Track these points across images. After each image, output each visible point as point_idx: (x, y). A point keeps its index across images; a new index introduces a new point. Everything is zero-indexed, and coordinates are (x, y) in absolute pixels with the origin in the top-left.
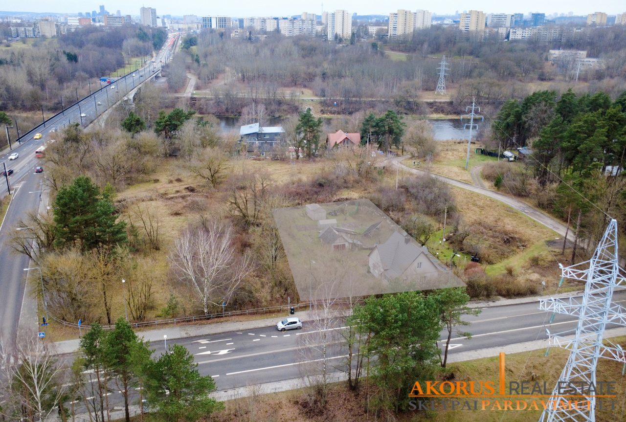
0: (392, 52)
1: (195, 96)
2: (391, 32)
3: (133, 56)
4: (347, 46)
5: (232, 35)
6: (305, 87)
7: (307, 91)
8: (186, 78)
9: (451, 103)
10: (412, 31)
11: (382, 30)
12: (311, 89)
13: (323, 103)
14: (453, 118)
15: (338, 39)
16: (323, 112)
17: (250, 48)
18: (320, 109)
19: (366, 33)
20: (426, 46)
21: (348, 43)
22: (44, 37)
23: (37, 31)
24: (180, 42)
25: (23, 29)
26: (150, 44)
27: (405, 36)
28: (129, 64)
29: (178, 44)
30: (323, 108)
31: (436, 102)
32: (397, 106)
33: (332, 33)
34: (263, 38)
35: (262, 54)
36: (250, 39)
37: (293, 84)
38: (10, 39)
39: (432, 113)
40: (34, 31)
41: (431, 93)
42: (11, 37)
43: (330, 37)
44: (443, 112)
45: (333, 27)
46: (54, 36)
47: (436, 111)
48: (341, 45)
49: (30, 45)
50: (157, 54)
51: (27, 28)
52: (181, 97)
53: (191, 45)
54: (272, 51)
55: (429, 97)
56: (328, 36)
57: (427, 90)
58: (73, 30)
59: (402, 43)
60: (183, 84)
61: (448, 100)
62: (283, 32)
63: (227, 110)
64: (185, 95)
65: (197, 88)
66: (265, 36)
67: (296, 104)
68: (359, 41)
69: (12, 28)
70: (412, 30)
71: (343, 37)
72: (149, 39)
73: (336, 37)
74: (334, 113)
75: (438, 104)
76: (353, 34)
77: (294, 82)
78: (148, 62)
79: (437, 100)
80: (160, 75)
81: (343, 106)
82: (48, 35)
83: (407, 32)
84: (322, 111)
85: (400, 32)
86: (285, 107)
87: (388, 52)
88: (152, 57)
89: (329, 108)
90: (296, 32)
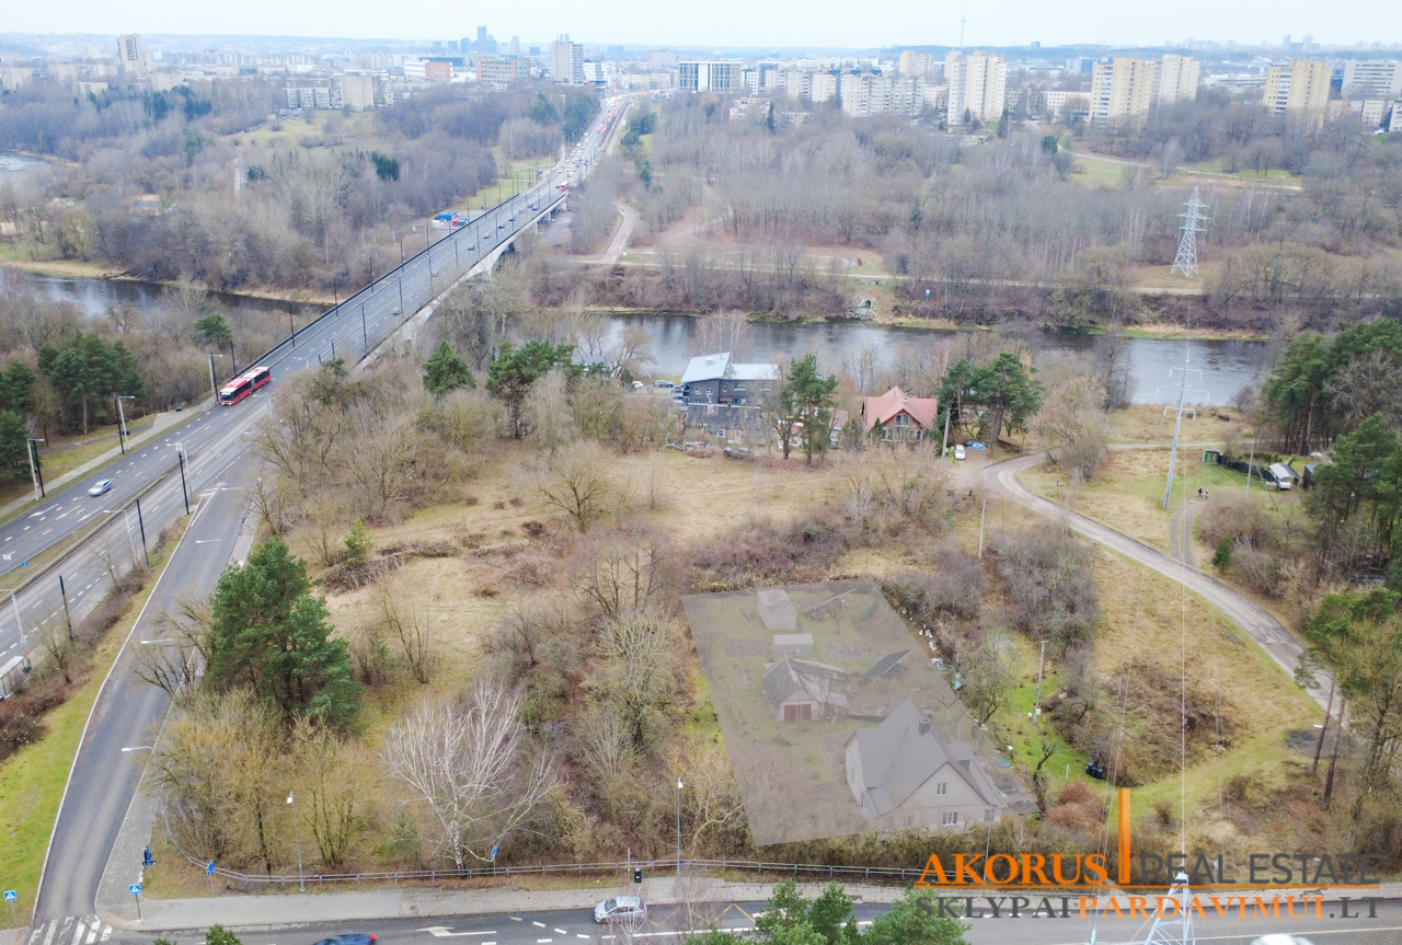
0: (1093, 157)
1: (624, 263)
2: (1095, 109)
3: (516, 158)
4: (989, 139)
5: (733, 113)
6: (868, 246)
7: (872, 258)
8: (616, 216)
9: (1204, 299)
10: (1147, 107)
11: (1078, 101)
12: (880, 252)
13: (902, 291)
14: (1203, 337)
15: (971, 123)
16: (897, 311)
17: (764, 147)
18: (892, 304)
19: (1040, 107)
20: (1173, 146)
21: (993, 131)
22: (348, 111)
23: (337, 96)
24: (624, 122)
25: (309, 91)
26: (555, 130)
27: (1128, 119)
28: (506, 177)
29: (619, 128)
30: (899, 303)
31: (1166, 296)
32: (1071, 304)
33: (959, 108)
34: (798, 118)
35: (786, 165)
36: (770, 123)
37: (843, 239)
38: (282, 111)
39: (1155, 322)
40: (331, 96)
41: (1160, 270)
42: (287, 107)
43: (953, 117)
44: (1181, 320)
45: (961, 96)
46: (370, 107)
47: (1166, 318)
48: (974, 137)
49: (319, 126)
50: (569, 152)
51: (318, 89)
52: (594, 266)
53: (643, 132)
54: (810, 154)
55: (1155, 281)
56: (949, 114)
57: (1152, 262)
58: (406, 95)
59: (1118, 135)
60: (606, 230)
61: (1198, 292)
62: (846, 106)
63: (687, 300)
64: (603, 261)
65: (634, 243)
66: (805, 114)
67: (840, 291)
68: (1019, 127)
69: (289, 90)
70: (1146, 105)
71: (983, 118)
72: (557, 118)
73: (967, 117)
74: (922, 315)
75: (1174, 301)
76: (1005, 112)
77: (847, 235)
78: (547, 172)
79: (1170, 291)
80: (564, 207)
81: (946, 299)
82: (358, 104)
83: (1134, 111)
84: (896, 308)
85: (1116, 110)
86: (812, 297)
87: (1082, 157)
88: (557, 160)
89: (914, 302)
90: (877, 106)
